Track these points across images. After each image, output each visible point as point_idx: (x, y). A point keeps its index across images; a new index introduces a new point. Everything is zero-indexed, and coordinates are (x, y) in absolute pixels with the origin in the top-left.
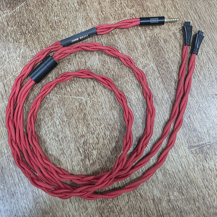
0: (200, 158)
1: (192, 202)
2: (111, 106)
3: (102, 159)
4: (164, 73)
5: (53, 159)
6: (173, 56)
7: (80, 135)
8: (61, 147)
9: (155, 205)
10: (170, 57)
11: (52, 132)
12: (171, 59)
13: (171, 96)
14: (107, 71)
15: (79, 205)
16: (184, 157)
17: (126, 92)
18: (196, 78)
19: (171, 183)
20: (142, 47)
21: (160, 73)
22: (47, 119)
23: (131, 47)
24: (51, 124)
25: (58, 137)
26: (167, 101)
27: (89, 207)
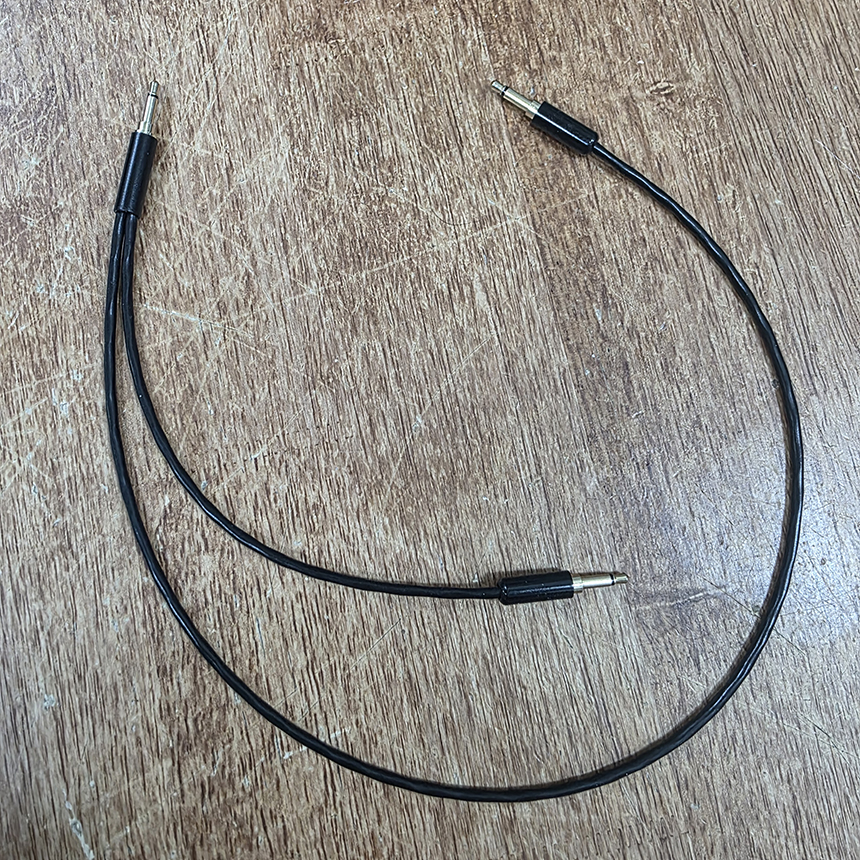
0: (671, 652)
1: (613, 843)
2: (314, 370)
3: (236, 599)
4: (565, 261)
5: (17, 571)
6: (611, 192)
7: (157, 476)
8: (58, 520)
9: (441, 835)
10: (600, 199)
11: (31, 447)
12: (601, 207)
13: (579, 364)
14: (316, 218)
15: (101, 793)
16: (603, 637)
17: (388, 318)
18: (699, 303)
19: (527, 744)
20: (483, 138)
21: (545, 260)
22: (18, 388)
23: (436, 129)
24: (36, 411)
25: (54, 473)
26: (559, 384)
27: (143, 808)
